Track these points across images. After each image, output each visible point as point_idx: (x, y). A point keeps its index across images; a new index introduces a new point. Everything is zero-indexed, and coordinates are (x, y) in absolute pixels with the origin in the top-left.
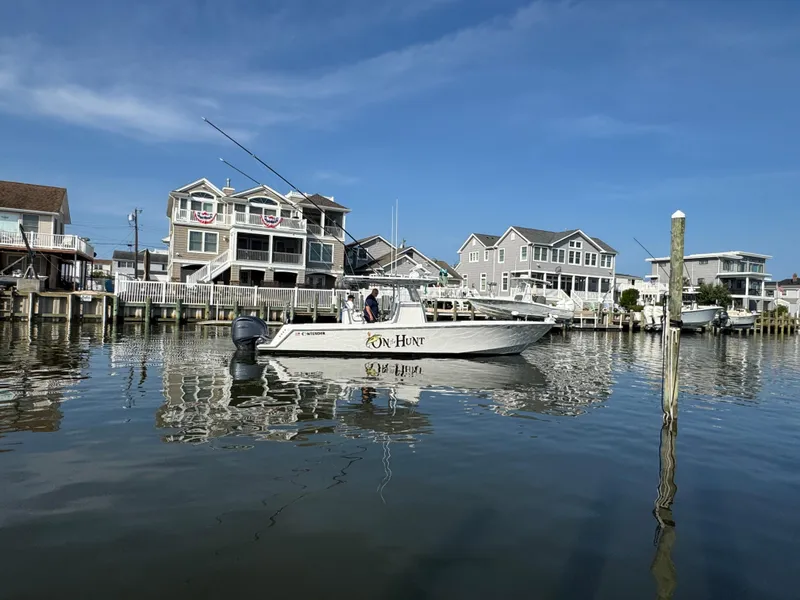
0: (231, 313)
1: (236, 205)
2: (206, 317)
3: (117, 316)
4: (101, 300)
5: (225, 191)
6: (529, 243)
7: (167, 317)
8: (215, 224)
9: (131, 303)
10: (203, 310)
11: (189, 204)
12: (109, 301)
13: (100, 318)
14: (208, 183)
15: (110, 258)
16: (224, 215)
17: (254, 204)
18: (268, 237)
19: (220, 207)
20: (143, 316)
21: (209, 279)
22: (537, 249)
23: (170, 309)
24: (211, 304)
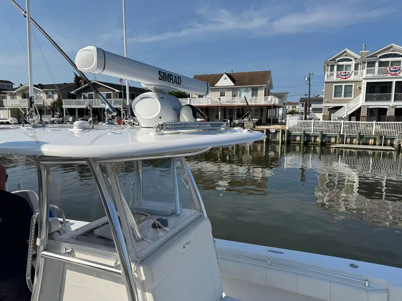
0: (355, 140)
1: (368, 63)
2: (337, 142)
3: (287, 140)
4: (279, 132)
5: (361, 54)
7: (314, 141)
8: (352, 78)
9: (294, 133)
10: (336, 137)
11: (335, 68)
12: (283, 131)
13: (279, 141)
14: (349, 51)
15: (298, 101)
16: (359, 71)
17: (382, 60)
18: (391, 83)
19: (356, 68)
20: (300, 141)
21: (345, 115)
23: (316, 137)
24: (342, 133)
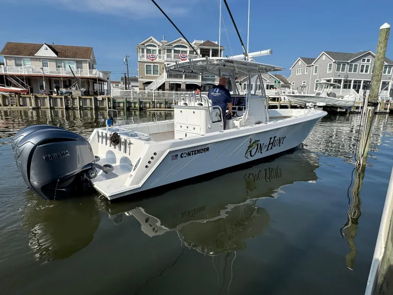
0: (162, 104)
1: (167, 50)
2: (151, 107)
3: (113, 106)
4: (105, 99)
5: (162, 43)
6: (334, 61)
7: (134, 107)
8: (157, 60)
9: (118, 100)
10: (150, 103)
11: (145, 50)
12: (109, 99)
13: (106, 108)
14: (154, 39)
16: (162, 55)
17: (176, 49)
19: (160, 53)
20: (124, 107)
21: (155, 88)
22: (339, 64)
23: (135, 103)
24: (153, 100)
